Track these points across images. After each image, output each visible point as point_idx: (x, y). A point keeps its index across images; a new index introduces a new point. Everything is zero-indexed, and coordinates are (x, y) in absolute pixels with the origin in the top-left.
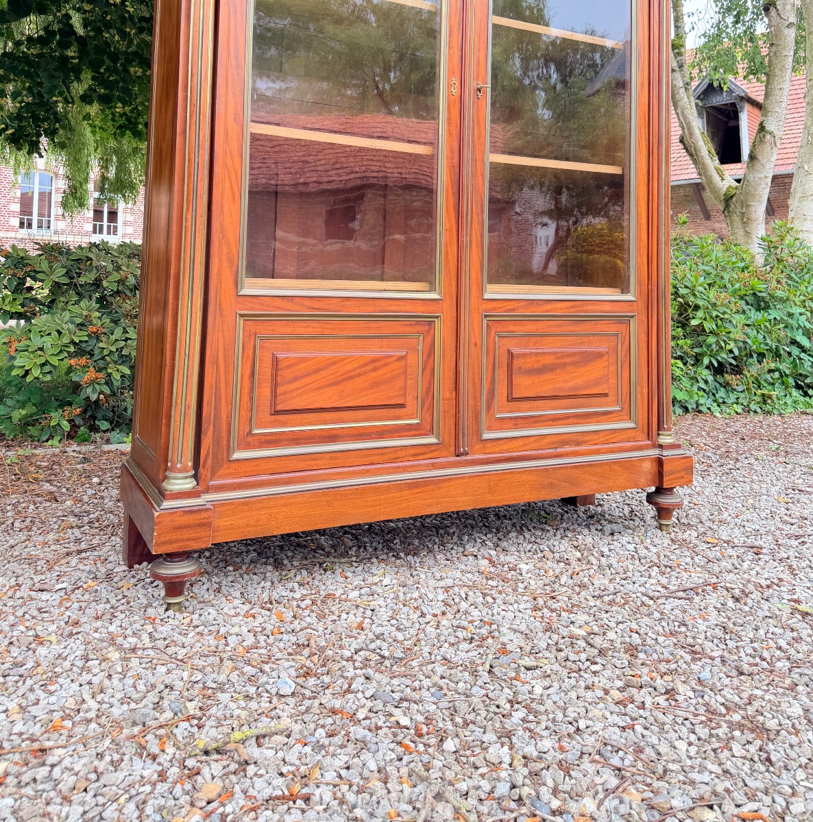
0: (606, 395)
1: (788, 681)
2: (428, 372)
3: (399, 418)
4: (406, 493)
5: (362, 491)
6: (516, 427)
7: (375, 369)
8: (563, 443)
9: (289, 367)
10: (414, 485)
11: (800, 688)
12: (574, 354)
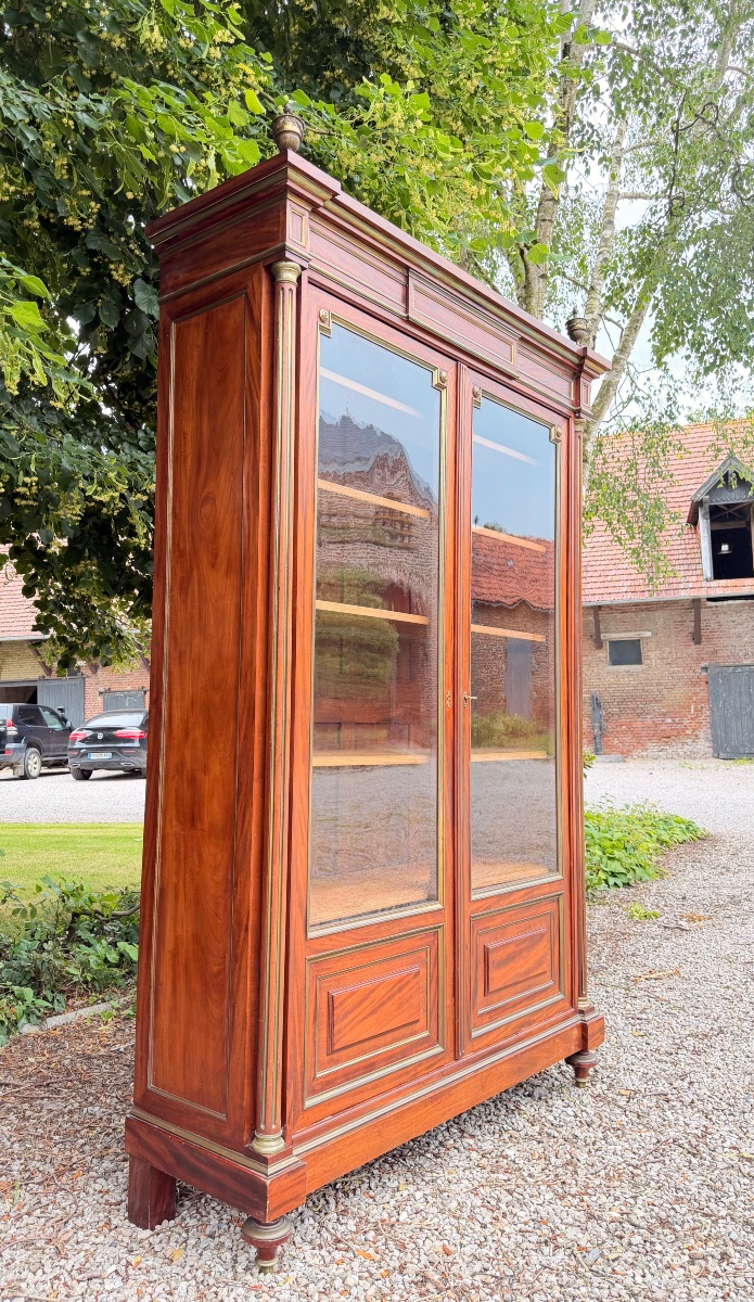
0: (545, 973)
2: (434, 982)
3: (415, 1033)
4: (430, 1106)
5: (400, 1114)
6: (491, 1020)
7: (400, 990)
8: (522, 1026)
9: (341, 1003)
10: (435, 1098)
12: (526, 939)
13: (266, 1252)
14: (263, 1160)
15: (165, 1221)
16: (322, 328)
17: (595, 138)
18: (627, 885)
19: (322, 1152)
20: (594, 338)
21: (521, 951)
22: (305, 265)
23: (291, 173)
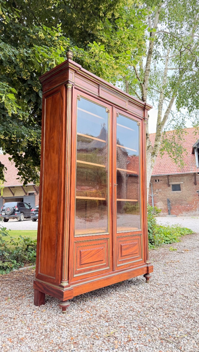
0: (137, 253)
1: (191, 309)
2: (107, 252)
3: (102, 263)
4: (106, 281)
5: (98, 282)
6: (123, 263)
7: (98, 252)
8: (131, 265)
9: (83, 253)
10: (107, 279)
11: (193, 310)
12: (131, 244)
13: (64, 309)
14: (63, 287)
15: (42, 305)
16: (78, 98)
17: (159, 55)
18: (170, 243)
19: (78, 287)
20: (162, 105)
21: (131, 247)
22: (74, 84)
23: (69, 64)
